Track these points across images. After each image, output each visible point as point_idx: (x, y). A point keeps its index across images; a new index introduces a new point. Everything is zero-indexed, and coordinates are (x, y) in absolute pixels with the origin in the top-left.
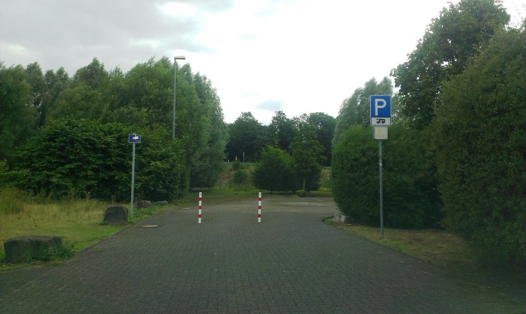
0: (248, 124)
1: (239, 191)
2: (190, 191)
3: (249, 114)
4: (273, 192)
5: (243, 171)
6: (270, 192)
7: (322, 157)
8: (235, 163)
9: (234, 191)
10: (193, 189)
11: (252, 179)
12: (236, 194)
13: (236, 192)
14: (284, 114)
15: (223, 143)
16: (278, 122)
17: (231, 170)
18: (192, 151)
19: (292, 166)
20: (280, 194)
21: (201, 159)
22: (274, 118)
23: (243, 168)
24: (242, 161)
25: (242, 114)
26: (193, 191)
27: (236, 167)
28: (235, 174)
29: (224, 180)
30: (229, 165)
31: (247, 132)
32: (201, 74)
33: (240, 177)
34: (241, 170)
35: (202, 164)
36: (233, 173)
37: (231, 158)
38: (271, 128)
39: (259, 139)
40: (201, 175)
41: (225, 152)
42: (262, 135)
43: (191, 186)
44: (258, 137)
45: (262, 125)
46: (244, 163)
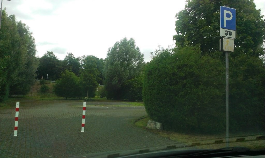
0: (50, 58)
1: (44, 97)
2: (10, 97)
3: (52, 53)
4: (67, 98)
5: (47, 85)
6: (65, 98)
7: (99, 78)
8: (41, 80)
9: (41, 97)
10: (12, 96)
11: (54, 90)
12: (43, 99)
13: (42, 98)
14: (72, 55)
15: (36, 67)
16: (69, 59)
17: (38, 84)
18: (12, 69)
19: (81, 83)
20: (72, 99)
21: (19, 76)
22: (67, 56)
23: (46, 84)
24: (46, 80)
25: (47, 52)
26: (12, 97)
27: (42, 83)
28: (41, 87)
29: (34, 90)
30: (38, 81)
31: (50, 63)
32: (22, 22)
33: (45, 89)
34: (45, 85)
35: (19, 79)
36: (40, 86)
37: (39, 77)
38: (65, 62)
39: (57, 67)
40: (18, 87)
41: (36, 72)
42: (59, 65)
43: (10, 93)
44: (57, 66)
45: (59, 60)
46: (47, 81)
